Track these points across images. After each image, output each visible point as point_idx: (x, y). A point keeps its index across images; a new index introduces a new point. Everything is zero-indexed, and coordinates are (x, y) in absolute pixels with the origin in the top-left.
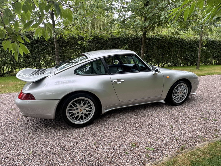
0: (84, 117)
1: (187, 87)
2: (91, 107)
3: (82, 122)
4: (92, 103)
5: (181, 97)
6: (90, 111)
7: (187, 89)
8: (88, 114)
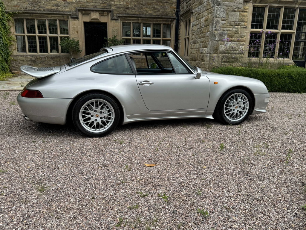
0: (101, 125)
1: (247, 100)
2: (110, 114)
3: (98, 131)
4: (111, 108)
5: (237, 114)
6: (109, 118)
7: (248, 103)
8: (106, 121)
